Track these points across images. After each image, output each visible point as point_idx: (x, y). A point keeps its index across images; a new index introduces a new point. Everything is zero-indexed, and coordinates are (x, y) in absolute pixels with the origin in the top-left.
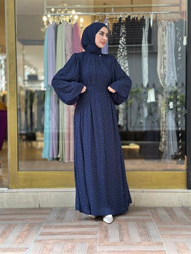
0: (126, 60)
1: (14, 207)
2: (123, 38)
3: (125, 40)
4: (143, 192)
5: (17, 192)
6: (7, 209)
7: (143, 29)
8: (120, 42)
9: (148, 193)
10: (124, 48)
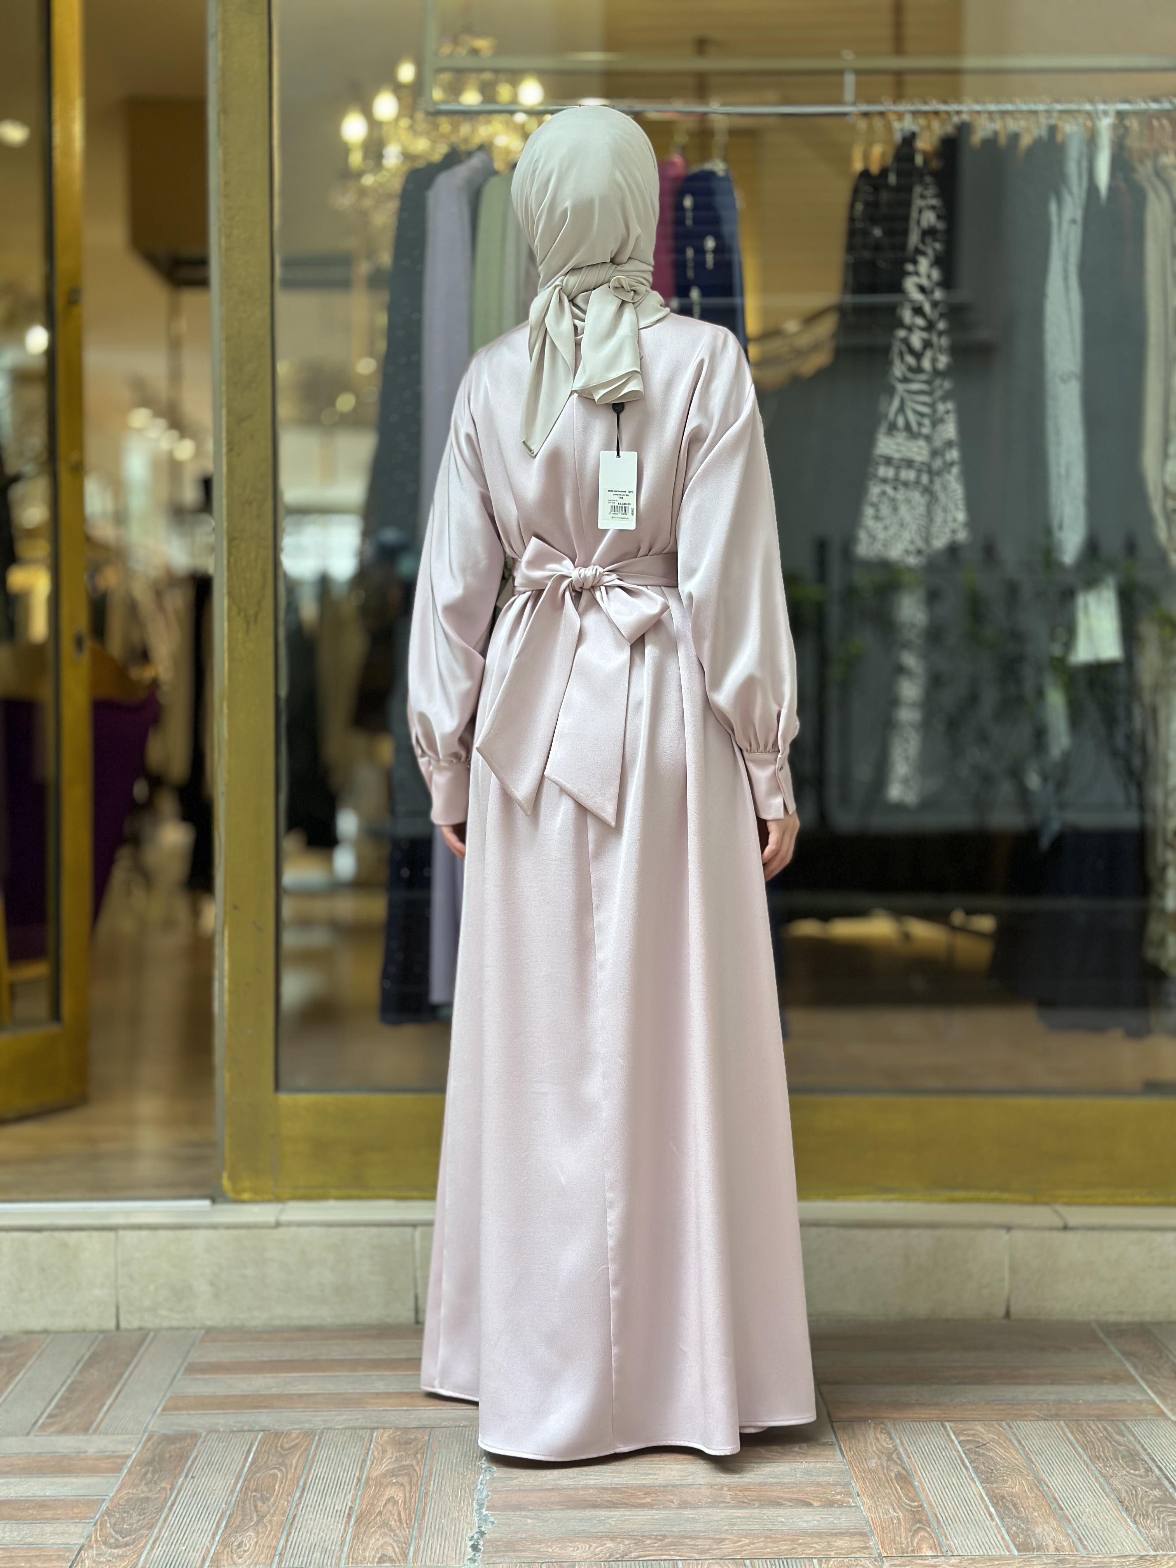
0: (944, 399)
1: (258, 1319)
2: (924, 264)
3: (936, 274)
4: (1066, 1228)
5: (278, 1225)
6: (211, 1333)
7: (1053, 207)
8: (910, 284)
9: (1096, 1235)
10: (930, 327)
